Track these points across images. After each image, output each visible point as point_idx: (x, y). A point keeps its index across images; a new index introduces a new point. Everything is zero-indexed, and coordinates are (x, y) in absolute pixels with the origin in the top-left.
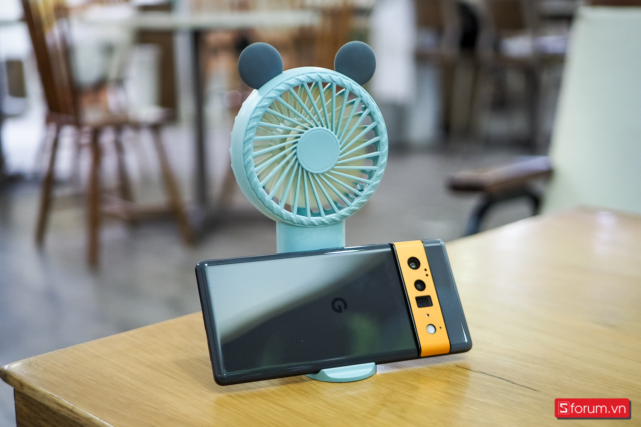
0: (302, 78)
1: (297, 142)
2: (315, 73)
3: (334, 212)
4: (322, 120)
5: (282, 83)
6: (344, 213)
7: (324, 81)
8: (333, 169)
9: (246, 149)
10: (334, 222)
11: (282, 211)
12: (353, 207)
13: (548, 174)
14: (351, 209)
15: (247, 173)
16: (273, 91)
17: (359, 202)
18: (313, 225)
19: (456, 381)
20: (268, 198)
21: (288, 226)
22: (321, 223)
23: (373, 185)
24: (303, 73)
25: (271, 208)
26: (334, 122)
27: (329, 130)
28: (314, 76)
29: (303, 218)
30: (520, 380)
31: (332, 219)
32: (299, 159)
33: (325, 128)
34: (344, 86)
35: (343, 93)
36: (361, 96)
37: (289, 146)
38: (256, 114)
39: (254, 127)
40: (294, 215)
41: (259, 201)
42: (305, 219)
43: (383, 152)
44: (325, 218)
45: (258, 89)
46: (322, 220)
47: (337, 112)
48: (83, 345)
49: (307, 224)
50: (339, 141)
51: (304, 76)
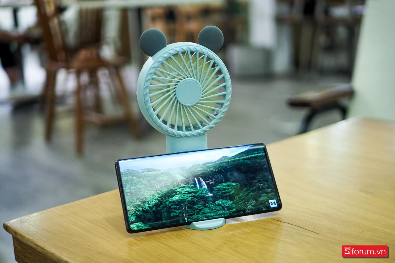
0: (178, 49)
1: (176, 88)
2: (186, 46)
3: (199, 128)
4: (191, 74)
5: (166, 52)
6: (206, 129)
7: (191, 51)
8: (198, 103)
9: (145, 92)
10: (200, 135)
11: (168, 129)
12: (211, 125)
13: (351, 94)
14: (210, 126)
15: (146, 107)
16: (160, 58)
17: (215, 122)
18: (187, 136)
19: (271, 228)
20: (160, 121)
21: (172, 137)
22: (192, 135)
23: (223, 112)
24: (178, 46)
25: (161, 127)
26: (198, 75)
27: (195, 80)
28: (185, 48)
29: (180, 132)
30: (309, 227)
31: (199, 133)
32: (177, 97)
33: (193, 79)
34: (203, 53)
35: (203, 57)
36: (214, 59)
37: (172, 90)
38: (151, 71)
39: (149, 80)
40: (175, 131)
41: (154, 123)
42: (182, 133)
43: (229, 92)
44: (194, 132)
45: (152, 56)
46: (192, 133)
47: (199, 69)
48: (53, 209)
49: (183, 136)
50: (201, 86)
51: (179, 48)
